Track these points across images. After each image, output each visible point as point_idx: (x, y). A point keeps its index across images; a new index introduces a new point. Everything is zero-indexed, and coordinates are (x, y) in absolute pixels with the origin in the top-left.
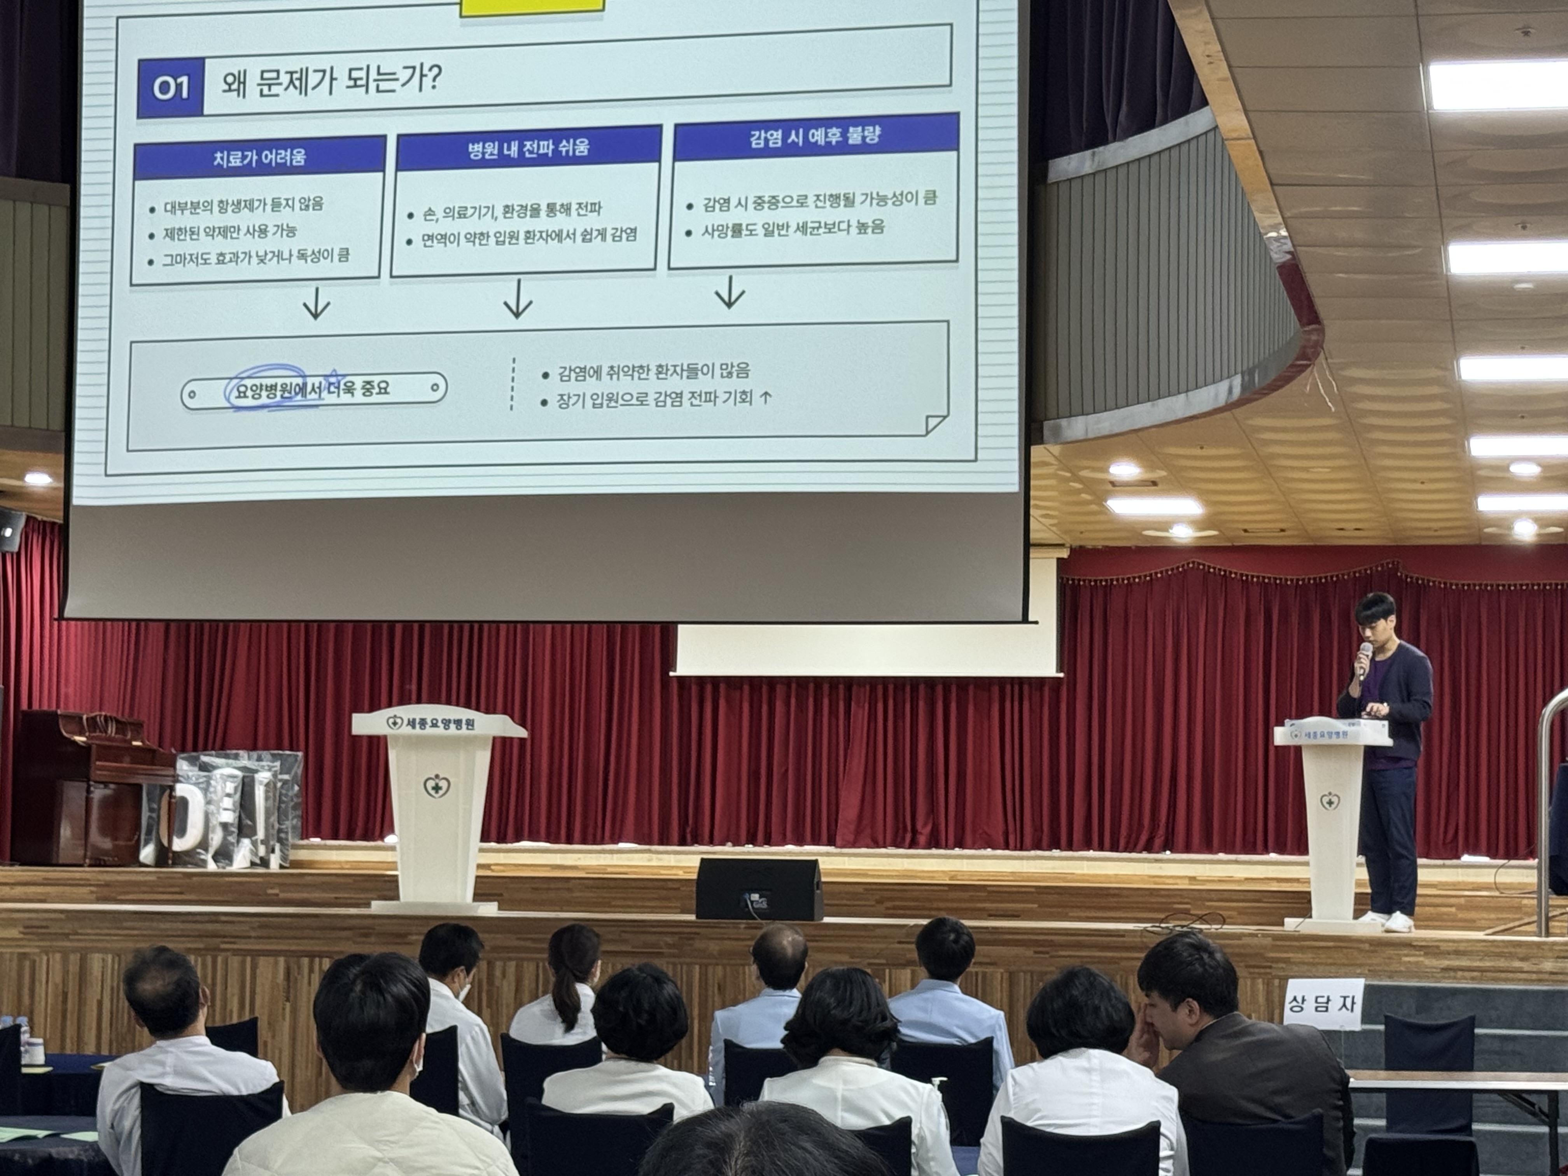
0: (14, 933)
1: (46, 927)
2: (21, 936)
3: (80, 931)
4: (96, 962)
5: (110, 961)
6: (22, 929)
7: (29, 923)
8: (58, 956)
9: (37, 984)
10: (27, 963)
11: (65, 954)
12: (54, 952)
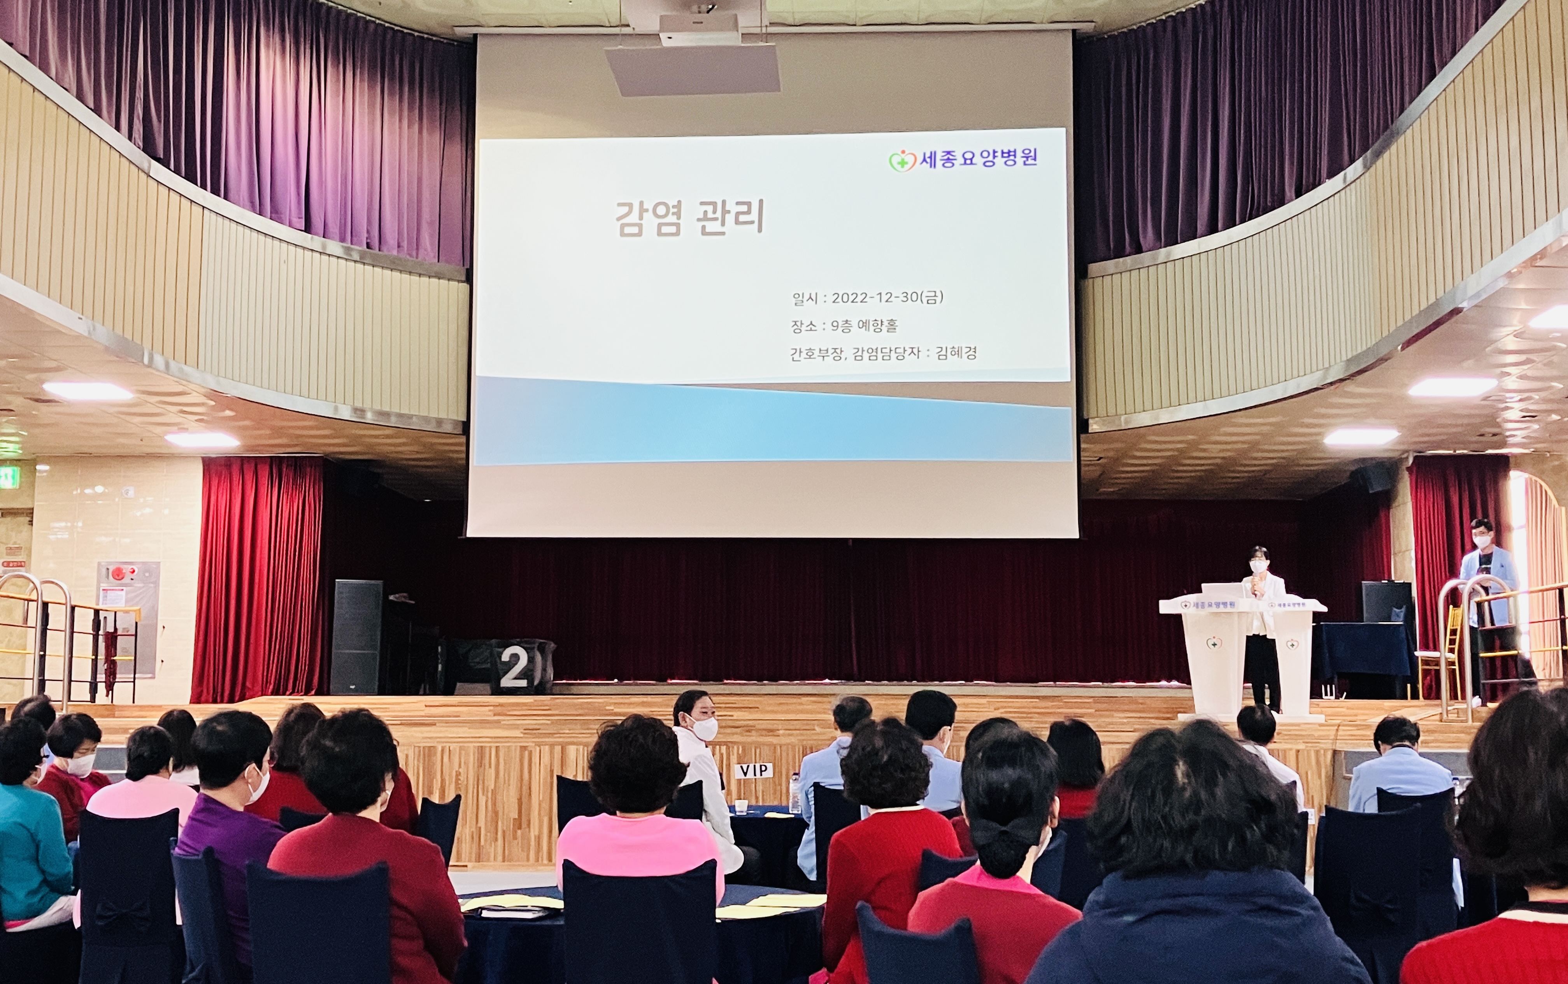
0: (517, 733)
1: (539, 729)
2: (522, 735)
3: (562, 732)
4: (572, 750)
5: (581, 750)
6: (522, 731)
7: (527, 727)
8: (547, 747)
9: (533, 765)
10: (527, 753)
11: (552, 746)
12: (545, 745)
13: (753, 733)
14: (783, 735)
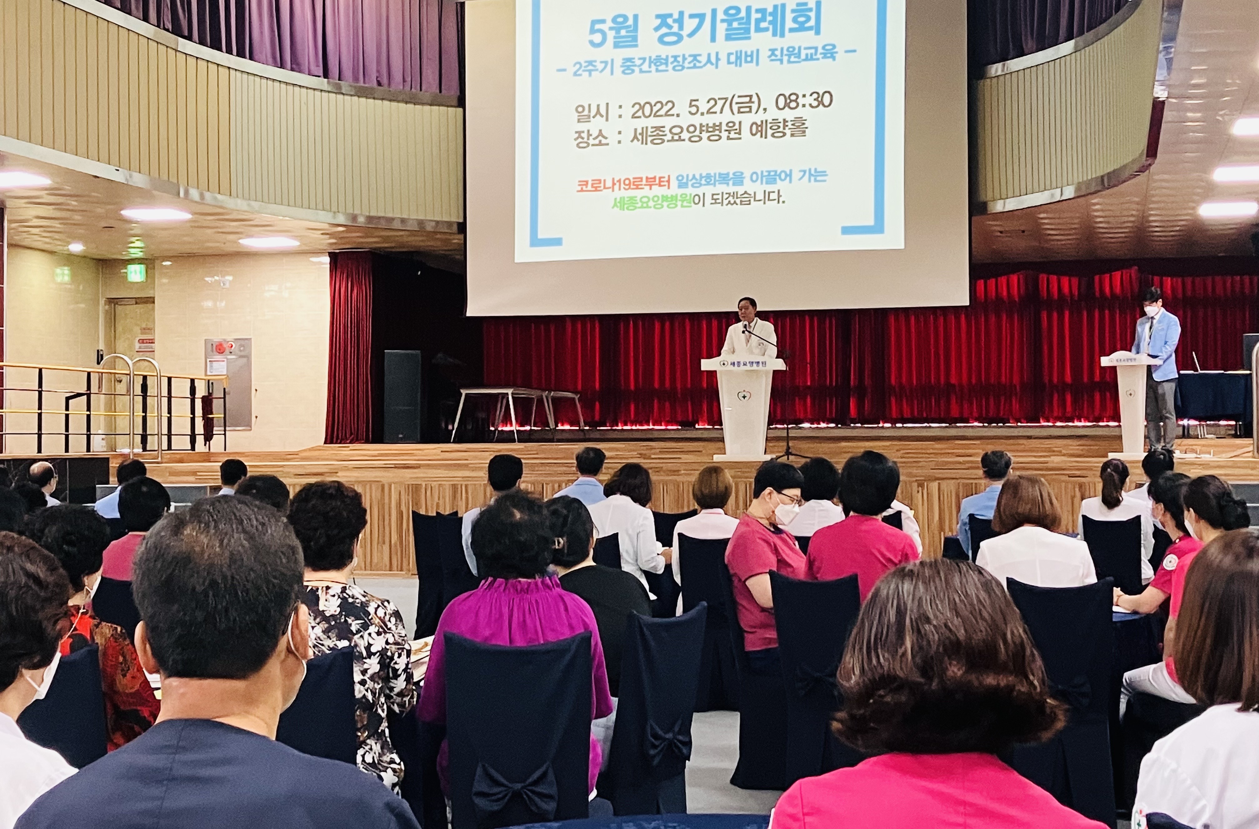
13: (662, 473)
14: (686, 474)
